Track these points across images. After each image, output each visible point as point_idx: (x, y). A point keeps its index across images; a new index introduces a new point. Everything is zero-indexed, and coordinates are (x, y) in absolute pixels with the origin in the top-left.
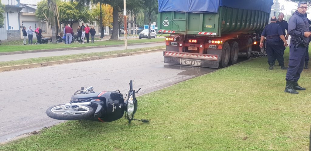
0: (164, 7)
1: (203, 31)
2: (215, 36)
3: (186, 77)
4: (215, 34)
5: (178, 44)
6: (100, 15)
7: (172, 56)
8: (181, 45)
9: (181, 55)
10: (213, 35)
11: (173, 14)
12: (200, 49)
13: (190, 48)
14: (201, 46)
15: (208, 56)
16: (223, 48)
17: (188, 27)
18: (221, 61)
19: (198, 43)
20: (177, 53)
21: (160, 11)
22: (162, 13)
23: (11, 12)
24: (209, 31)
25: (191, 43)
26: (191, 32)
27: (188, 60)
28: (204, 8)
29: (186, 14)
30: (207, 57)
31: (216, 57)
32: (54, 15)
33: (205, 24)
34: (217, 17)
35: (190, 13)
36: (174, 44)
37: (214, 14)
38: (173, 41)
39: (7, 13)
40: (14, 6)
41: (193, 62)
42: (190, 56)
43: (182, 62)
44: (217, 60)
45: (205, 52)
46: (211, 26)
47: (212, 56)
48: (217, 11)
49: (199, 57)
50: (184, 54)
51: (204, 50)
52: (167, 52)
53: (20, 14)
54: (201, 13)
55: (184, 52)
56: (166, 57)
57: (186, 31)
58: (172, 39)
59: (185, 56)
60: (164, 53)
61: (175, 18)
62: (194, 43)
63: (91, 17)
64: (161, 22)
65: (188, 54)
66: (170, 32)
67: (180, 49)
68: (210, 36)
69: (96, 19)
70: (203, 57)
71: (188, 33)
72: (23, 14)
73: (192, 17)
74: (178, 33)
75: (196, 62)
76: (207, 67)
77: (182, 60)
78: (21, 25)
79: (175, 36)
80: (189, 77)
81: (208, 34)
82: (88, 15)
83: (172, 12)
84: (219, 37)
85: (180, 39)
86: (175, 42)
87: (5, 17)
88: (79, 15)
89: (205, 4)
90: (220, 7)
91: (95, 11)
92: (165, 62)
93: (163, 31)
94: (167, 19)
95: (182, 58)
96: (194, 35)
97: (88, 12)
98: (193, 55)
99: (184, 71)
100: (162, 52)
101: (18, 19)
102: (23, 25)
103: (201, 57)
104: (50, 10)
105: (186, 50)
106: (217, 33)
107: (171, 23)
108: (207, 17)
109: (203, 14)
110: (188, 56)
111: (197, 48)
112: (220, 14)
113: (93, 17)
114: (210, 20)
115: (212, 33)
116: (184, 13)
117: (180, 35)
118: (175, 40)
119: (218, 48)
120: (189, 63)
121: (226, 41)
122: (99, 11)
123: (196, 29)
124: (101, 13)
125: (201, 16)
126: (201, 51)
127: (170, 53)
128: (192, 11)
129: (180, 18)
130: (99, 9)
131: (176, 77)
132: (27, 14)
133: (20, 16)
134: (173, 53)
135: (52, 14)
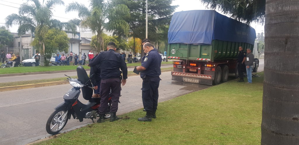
0: (172, 40)
1: (200, 57)
2: (209, 61)
3: (186, 92)
4: (209, 60)
5: (182, 67)
6: (133, 45)
7: (177, 75)
8: (184, 67)
9: (184, 75)
10: (208, 61)
11: (178, 46)
12: (198, 70)
13: (191, 70)
14: (199, 69)
15: (205, 76)
16: (215, 70)
17: (189, 54)
18: (214, 80)
19: (197, 66)
20: (181, 73)
21: (170, 43)
22: (170, 44)
23: (74, 43)
24: (204, 58)
25: (192, 66)
26: (191, 58)
27: (189, 79)
28: (201, 41)
29: (188, 45)
30: (203, 77)
31: (210, 76)
32: (101, 45)
33: (202, 53)
34: (211, 47)
35: (191, 45)
36: (179, 67)
37: (208, 45)
38: (179, 64)
39: (72, 43)
40: (76, 39)
41: (193, 80)
42: (191, 75)
43: (185, 80)
44: (211, 79)
45: (202, 73)
46: (206, 54)
47: (207, 76)
48: (210, 43)
49: (198, 76)
50: (186, 74)
51: (201, 71)
52: (174, 72)
53: (80, 44)
54: (199, 44)
55: (186, 72)
56: (173, 76)
57: (188, 57)
58: (178, 63)
59: (187, 75)
60: (172, 73)
61: (179, 48)
62: (194, 66)
63: (127, 46)
64: (170, 51)
65: (189, 74)
66: (176, 58)
67: (184, 71)
68: (205, 61)
69: (131, 48)
70: (200, 77)
71: (189, 59)
72: (82, 44)
73: (192, 47)
74: (182, 58)
75: (195, 80)
76: (203, 84)
77: (185, 78)
78: (80, 51)
79: (180, 61)
80: (188, 91)
81: (204, 59)
82: (125, 45)
83: (178, 44)
84: (212, 62)
85: (184, 63)
86: (180, 65)
87: (69, 46)
88: (119, 45)
89: (202, 38)
90: (213, 40)
91: (131, 42)
92: (172, 80)
93: (171, 57)
94: (174, 48)
95: (185, 77)
96: (193, 60)
97: (125, 43)
98: (193, 75)
99: (185, 86)
100: (170, 72)
101: (78, 47)
102: (81, 51)
103: (199, 77)
104: (98, 41)
105: (188, 71)
106: (211, 59)
107: (177, 51)
108: (203, 48)
109: (200, 46)
110: (190, 75)
111: (196, 70)
112: (213, 46)
113: (129, 47)
114: (205, 49)
115: (207, 59)
116: (187, 44)
117: (183, 60)
118: (180, 63)
119: (212, 70)
120: (190, 80)
121: (218, 65)
122: (133, 42)
123: (195, 56)
124: (134, 44)
125: (199, 47)
126: (199, 72)
127: (176, 73)
128: (192, 43)
129: (183, 48)
130: (133, 41)
131: (178, 91)
132: (84, 44)
133: (80, 45)
134: (179, 73)
135: (100, 44)
